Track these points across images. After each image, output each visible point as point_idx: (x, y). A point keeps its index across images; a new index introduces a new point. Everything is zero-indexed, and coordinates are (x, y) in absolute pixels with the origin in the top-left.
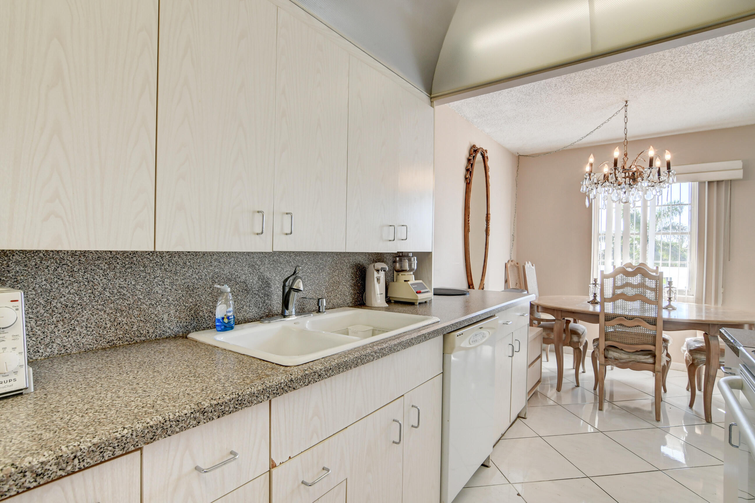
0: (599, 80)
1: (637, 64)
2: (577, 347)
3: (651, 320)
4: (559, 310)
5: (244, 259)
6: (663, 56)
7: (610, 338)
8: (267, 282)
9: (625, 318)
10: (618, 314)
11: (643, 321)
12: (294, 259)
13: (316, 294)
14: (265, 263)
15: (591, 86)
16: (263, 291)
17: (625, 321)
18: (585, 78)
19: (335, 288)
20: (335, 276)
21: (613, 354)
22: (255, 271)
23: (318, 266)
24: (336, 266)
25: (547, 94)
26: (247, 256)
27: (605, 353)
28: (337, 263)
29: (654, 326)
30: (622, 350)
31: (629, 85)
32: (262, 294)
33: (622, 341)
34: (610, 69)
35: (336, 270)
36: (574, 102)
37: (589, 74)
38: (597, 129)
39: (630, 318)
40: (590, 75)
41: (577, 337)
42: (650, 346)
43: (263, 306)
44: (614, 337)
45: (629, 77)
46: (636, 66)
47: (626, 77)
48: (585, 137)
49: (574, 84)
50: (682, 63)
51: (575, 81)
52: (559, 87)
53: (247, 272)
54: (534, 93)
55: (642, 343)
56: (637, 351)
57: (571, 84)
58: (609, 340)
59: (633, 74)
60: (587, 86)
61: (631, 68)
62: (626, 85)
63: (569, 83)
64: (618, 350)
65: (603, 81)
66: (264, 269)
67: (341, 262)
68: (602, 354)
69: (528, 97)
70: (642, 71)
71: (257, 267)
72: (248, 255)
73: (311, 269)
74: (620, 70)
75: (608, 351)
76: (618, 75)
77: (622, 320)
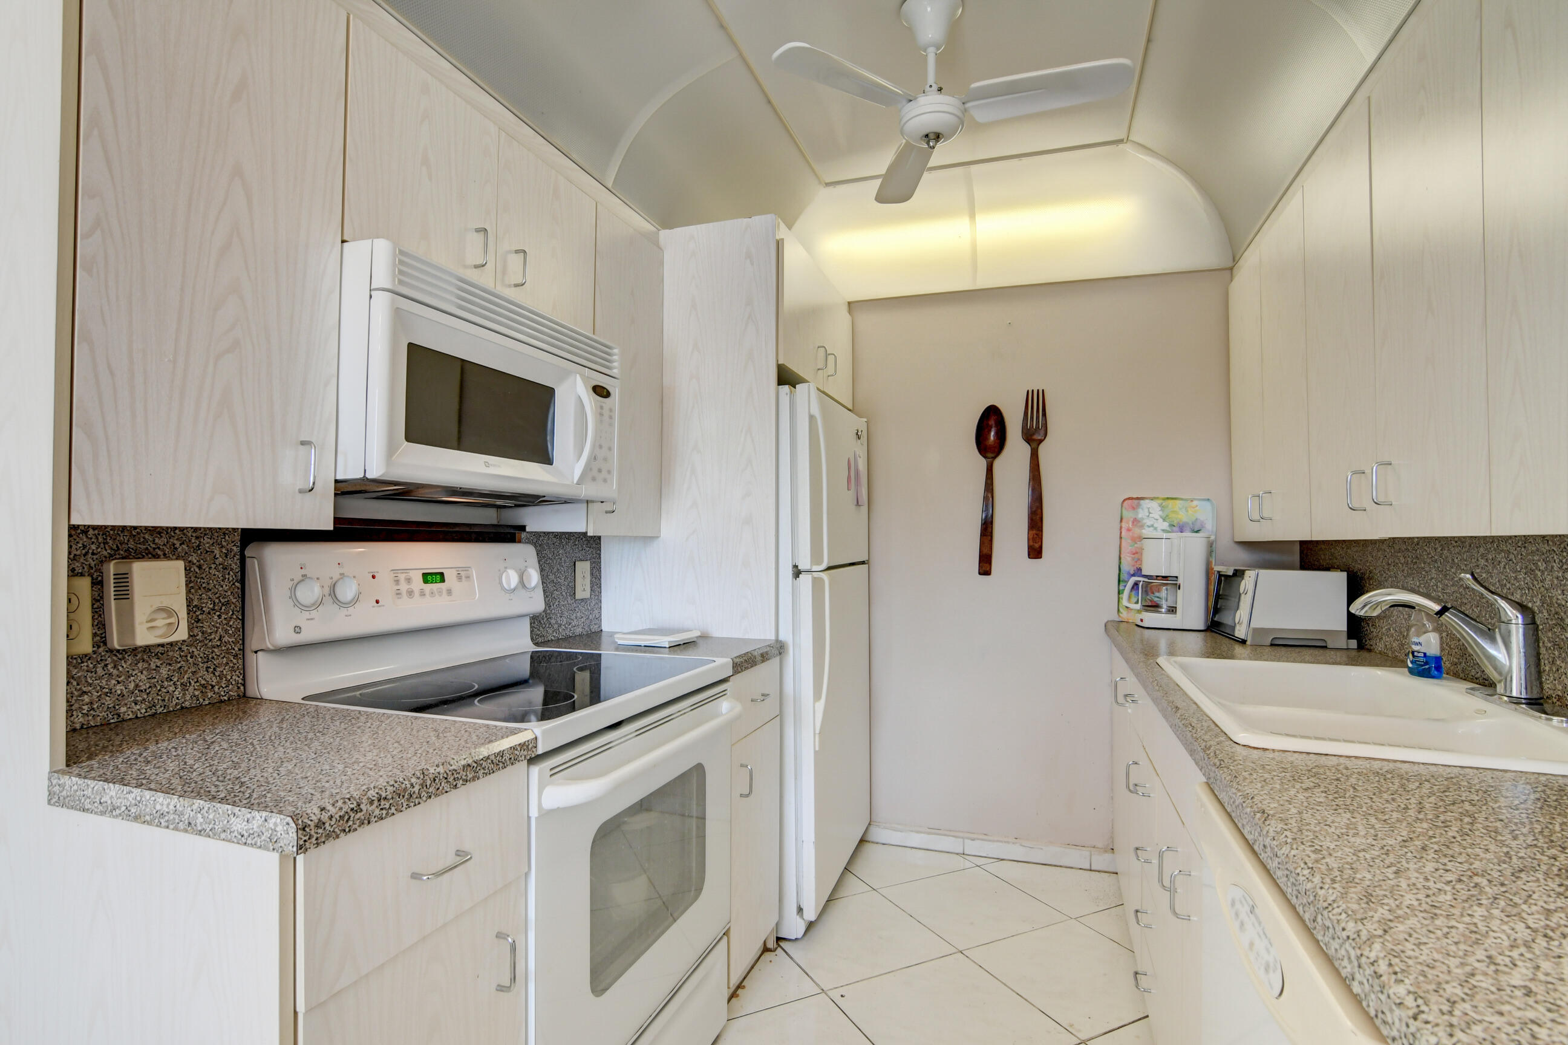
5: (1518, 554)
8: (1557, 613)
14: (1552, 567)
16: (1550, 634)
22: (1536, 583)
26: (1523, 549)
32: (1549, 641)
43: (1551, 669)
53: (1522, 583)
66: (1552, 581)
71: (1539, 574)
72: (1525, 547)
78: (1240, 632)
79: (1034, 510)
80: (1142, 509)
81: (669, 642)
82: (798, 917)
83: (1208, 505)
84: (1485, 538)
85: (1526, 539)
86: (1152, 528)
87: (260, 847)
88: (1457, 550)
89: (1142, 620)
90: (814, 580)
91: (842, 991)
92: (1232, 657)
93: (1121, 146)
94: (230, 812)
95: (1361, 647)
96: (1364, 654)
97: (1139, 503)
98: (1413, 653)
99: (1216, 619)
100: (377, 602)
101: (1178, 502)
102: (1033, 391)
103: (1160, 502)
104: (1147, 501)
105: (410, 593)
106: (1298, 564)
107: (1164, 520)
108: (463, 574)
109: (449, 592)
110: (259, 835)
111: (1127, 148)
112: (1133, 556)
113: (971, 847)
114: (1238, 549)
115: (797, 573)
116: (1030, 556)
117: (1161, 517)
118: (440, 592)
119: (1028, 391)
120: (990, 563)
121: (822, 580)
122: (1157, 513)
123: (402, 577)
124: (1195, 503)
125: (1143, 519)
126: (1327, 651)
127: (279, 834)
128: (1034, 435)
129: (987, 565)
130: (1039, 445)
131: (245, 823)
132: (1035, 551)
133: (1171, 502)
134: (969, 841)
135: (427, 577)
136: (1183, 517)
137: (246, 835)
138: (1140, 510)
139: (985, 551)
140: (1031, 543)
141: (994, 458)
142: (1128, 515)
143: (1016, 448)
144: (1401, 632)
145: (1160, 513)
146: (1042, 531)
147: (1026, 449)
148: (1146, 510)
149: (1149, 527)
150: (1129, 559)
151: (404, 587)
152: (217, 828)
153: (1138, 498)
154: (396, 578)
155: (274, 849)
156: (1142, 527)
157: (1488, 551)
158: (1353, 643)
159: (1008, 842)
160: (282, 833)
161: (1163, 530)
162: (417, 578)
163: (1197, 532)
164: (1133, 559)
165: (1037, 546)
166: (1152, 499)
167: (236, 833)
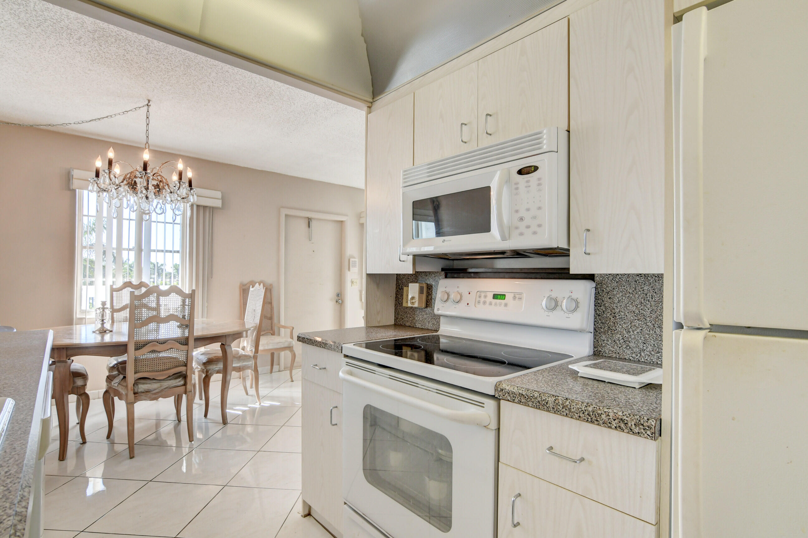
0: (137, 63)
1: (184, 69)
2: (82, 392)
3: (183, 340)
4: (63, 348)
6: (210, 74)
7: (140, 369)
9: (157, 342)
10: (150, 340)
11: (176, 343)
15: (124, 65)
17: (157, 345)
18: (124, 51)
21: (142, 387)
25: (57, 43)
27: (135, 389)
29: (186, 346)
30: (154, 379)
31: (163, 85)
33: (153, 369)
34: (157, 58)
36: (89, 72)
37: (132, 49)
38: (106, 118)
39: (163, 342)
40: (132, 51)
41: (82, 379)
42: (181, 368)
44: (144, 366)
45: (169, 77)
46: (182, 69)
47: (166, 76)
48: (87, 122)
49: (105, 51)
50: (218, 88)
51: (110, 48)
52: (83, 43)
54: (39, 30)
55: (174, 366)
56: (169, 376)
57: (102, 48)
58: (139, 372)
59: (174, 76)
60: (119, 62)
61: (177, 69)
62: (161, 83)
63: (101, 46)
64: (148, 381)
65: (141, 66)
68: (131, 390)
69: (23, 29)
70: (184, 78)
74: (166, 64)
75: (137, 385)
76: (160, 69)
77: (154, 345)
100: (468, 304)
105: (485, 303)
108: (517, 296)
109: (506, 305)
118: (500, 304)
123: (483, 295)
135: (495, 296)
151: (482, 299)
154: (480, 295)
162: (491, 296)
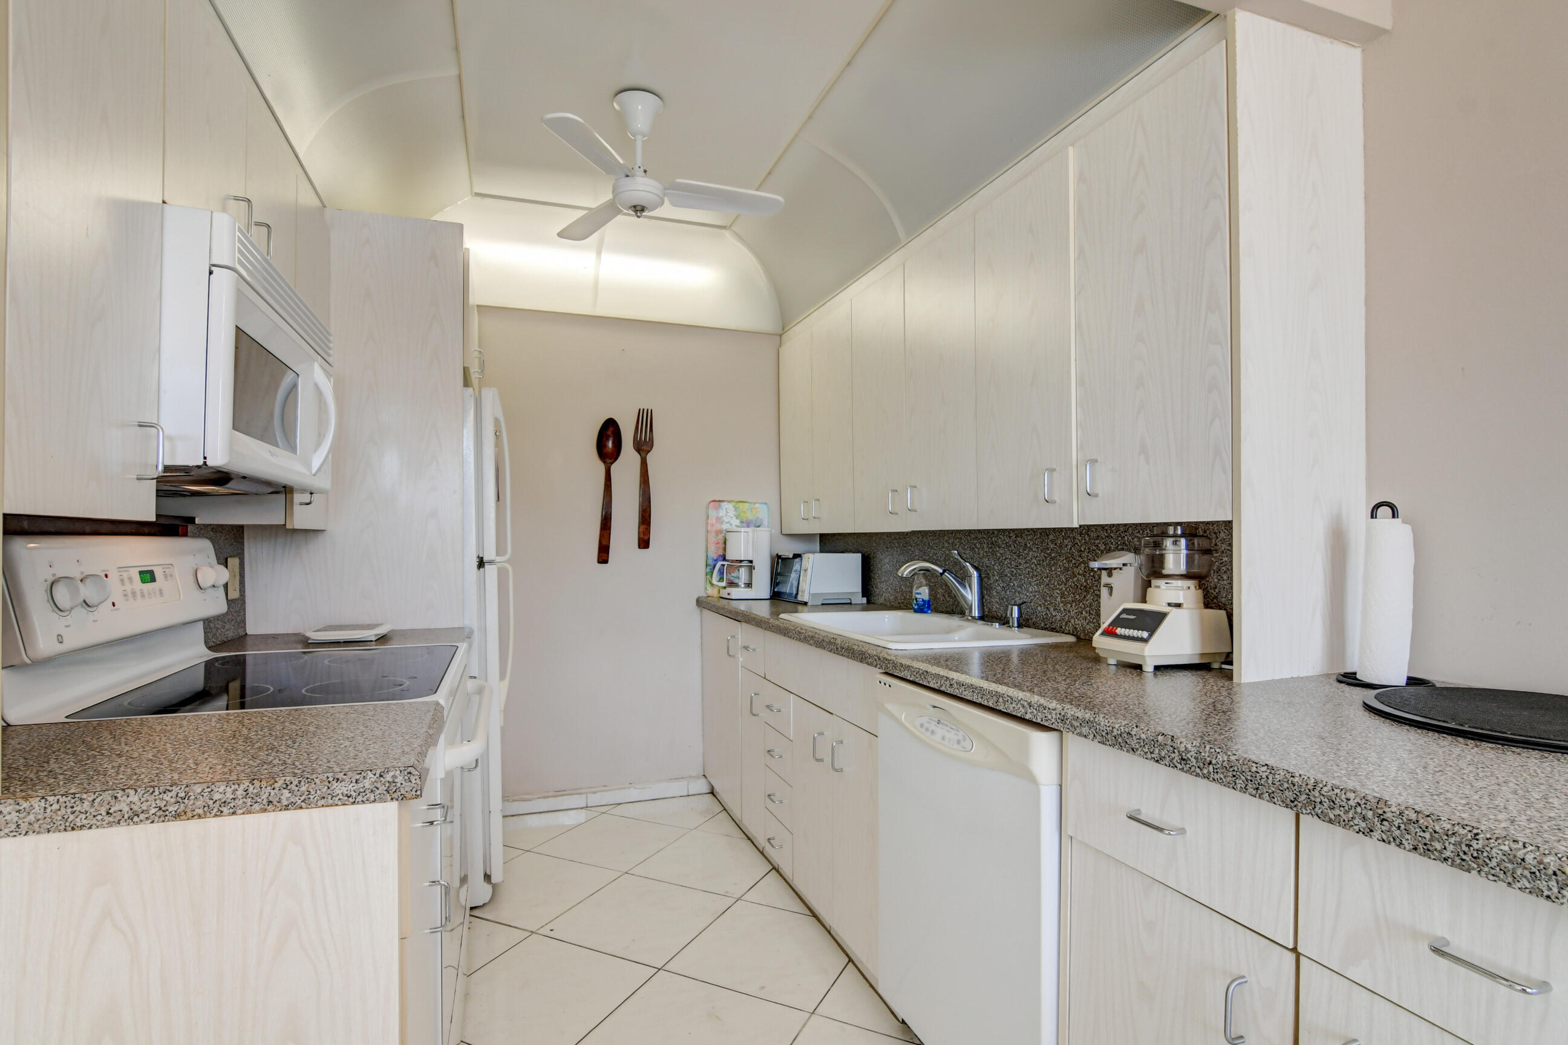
12: (1015, 542)
13: (1046, 601)
19: (1077, 597)
20: (1079, 574)
23: (1047, 554)
24: (1080, 556)
28: (1081, 551)
35: (1080, 564)
66: (983, 554)
67: (1089, 548)
71: (977, 550)
73: (1037, 559)
78: (804, 597)
79: (645, 507)
80: (723, 510)
81: (376, 635)
82: (485, 883)
83: (765, 507)
84: (948, 531)
85: (970, 532)
86: (728, 524)
87: (375, 801)
88: (931, 538)
89: (729, 594)
90: (499, 569)
91: (550, 927)
92: (796, 612)
93: (723, 231)
94: (331, 779)
95: (869, 602)
96: (871, 606)
97: (720, 505)
98: (916, 599)
99: (776, 590)
101: (746, 504)
102: (643, 409)
103: (734, 504)
104: (725, 503)
105: (134, 594)
106: (819, 550)
107: (737, 518)
108: (165, 572)
109: (159, 592)
110: (372, 791)
111: (726, 233)
112: (716, 545)
113: (594, 800)
114: (785, 540)
115: (481, 563)
116: (641, 547)
117: (735, 515)
118: (153, 593)
119: (640, 410)
120: (608, 553)
121: (507, 571)
122: (732, 513)
123: (125, 576)
124: (757, 505)
125: (722, 517)
126: (853, 606)
127: (399, 785)
128: (643, 446)
129: (605, 555)
130: (647, 454)
131: (354, 784)
132: (644, 543)
133: (741, 504)
134: (592, 795)
135: (143, 576)
136: (749, 516)
137: (354, 794)
138: (721, 510)
139: (604, 543)
140: (642, 536)
141: (612, 463)
142: (712, 513)
143: (629, 455)
144: (896, 590)
145: (734, 512)
146: (650, 526)
147: (636, 458)
148: (725, 510)
149: (727, 523)
150: (713, 548)
151: (128, 588)
152: (312, 797)
153: (720, 501)
154: (121, 578)
155: (392, 799)
156: (722, 523)
157: (950, 538)
158: (864, 600)
159: (624, 788)
160: (403, 782)
161: (736, 526)
163: (759, 526)
164: (716, 547)
165: (646, 538)
166: (729, 502)
167: (340, 796)
